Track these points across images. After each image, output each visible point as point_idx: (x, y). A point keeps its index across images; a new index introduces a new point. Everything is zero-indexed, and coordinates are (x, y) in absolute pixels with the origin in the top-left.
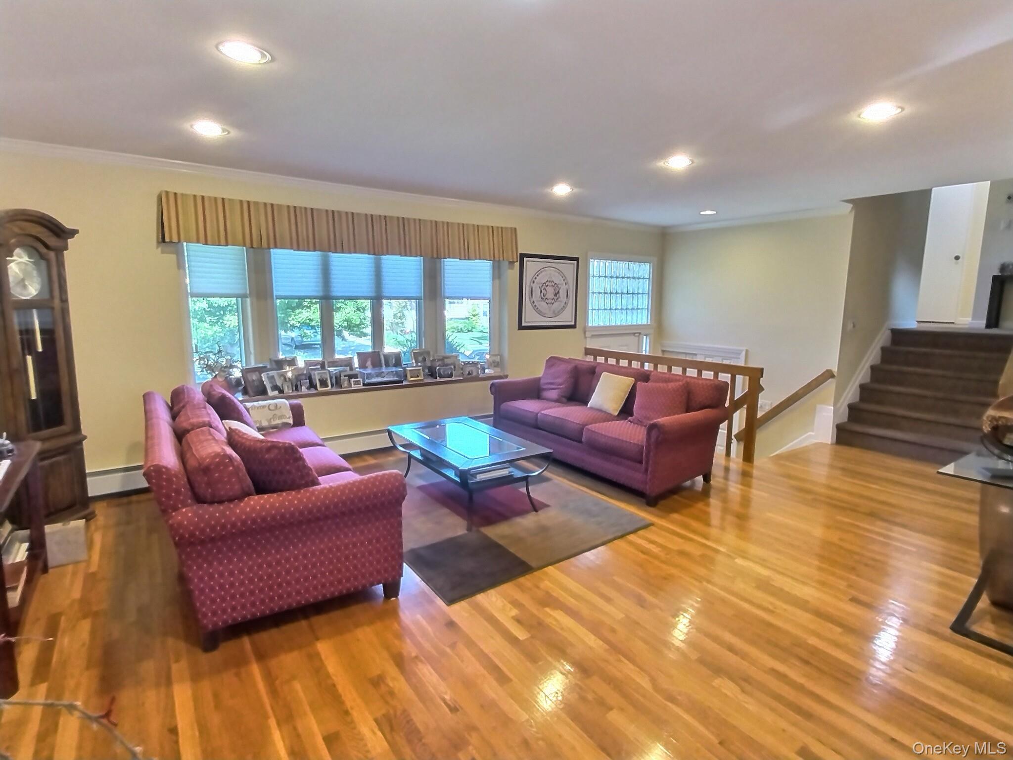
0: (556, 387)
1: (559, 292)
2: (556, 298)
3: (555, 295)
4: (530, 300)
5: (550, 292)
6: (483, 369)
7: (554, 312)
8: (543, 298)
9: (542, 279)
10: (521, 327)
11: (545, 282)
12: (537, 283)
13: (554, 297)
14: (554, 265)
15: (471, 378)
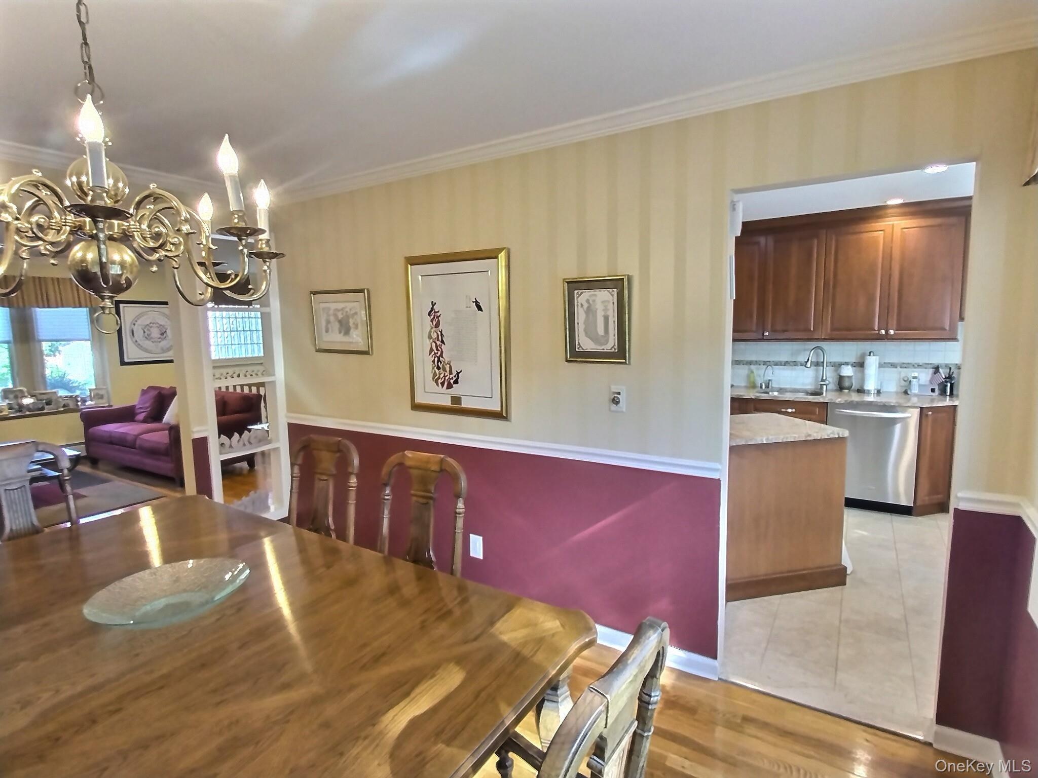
0: (145, 410)
1: (166, 331)
2: (162, 337)
3: (162, 334)
4: (132, 340)
5: (155, 333)
6: (84, 401)
7: (162, 349)
8: (148, 337)
9: (144, 321)
10: (123, 363)
11: (148, 323)
12: (139, 325)
13: (160, 336)
14: (156, 309)
15: (67, 410)
